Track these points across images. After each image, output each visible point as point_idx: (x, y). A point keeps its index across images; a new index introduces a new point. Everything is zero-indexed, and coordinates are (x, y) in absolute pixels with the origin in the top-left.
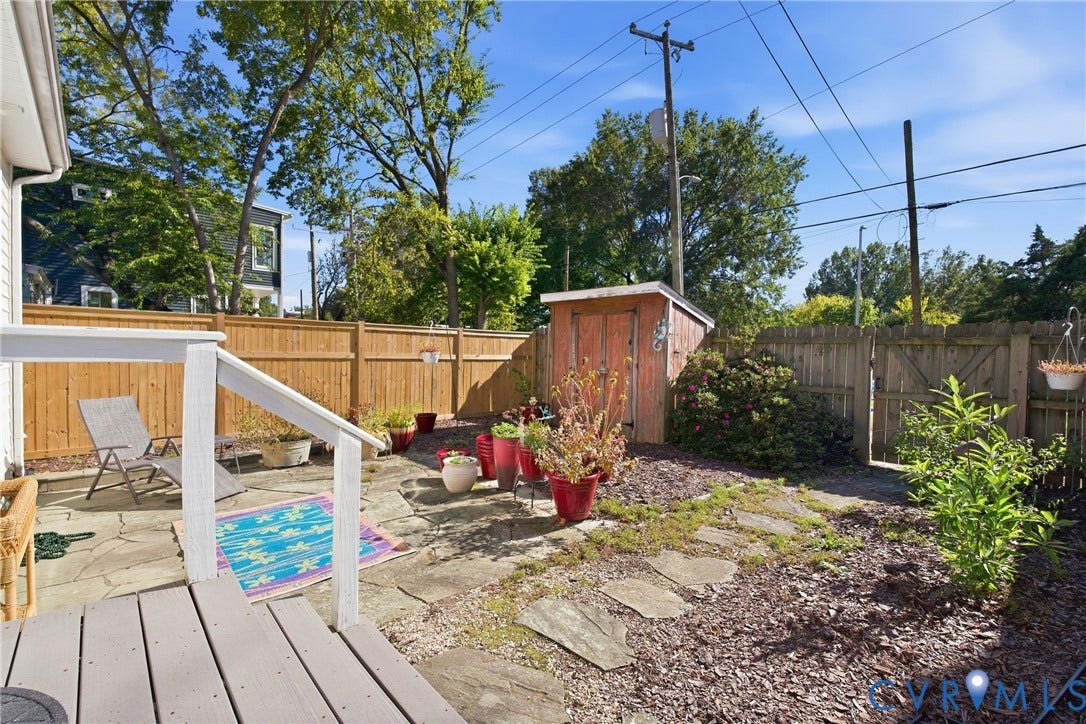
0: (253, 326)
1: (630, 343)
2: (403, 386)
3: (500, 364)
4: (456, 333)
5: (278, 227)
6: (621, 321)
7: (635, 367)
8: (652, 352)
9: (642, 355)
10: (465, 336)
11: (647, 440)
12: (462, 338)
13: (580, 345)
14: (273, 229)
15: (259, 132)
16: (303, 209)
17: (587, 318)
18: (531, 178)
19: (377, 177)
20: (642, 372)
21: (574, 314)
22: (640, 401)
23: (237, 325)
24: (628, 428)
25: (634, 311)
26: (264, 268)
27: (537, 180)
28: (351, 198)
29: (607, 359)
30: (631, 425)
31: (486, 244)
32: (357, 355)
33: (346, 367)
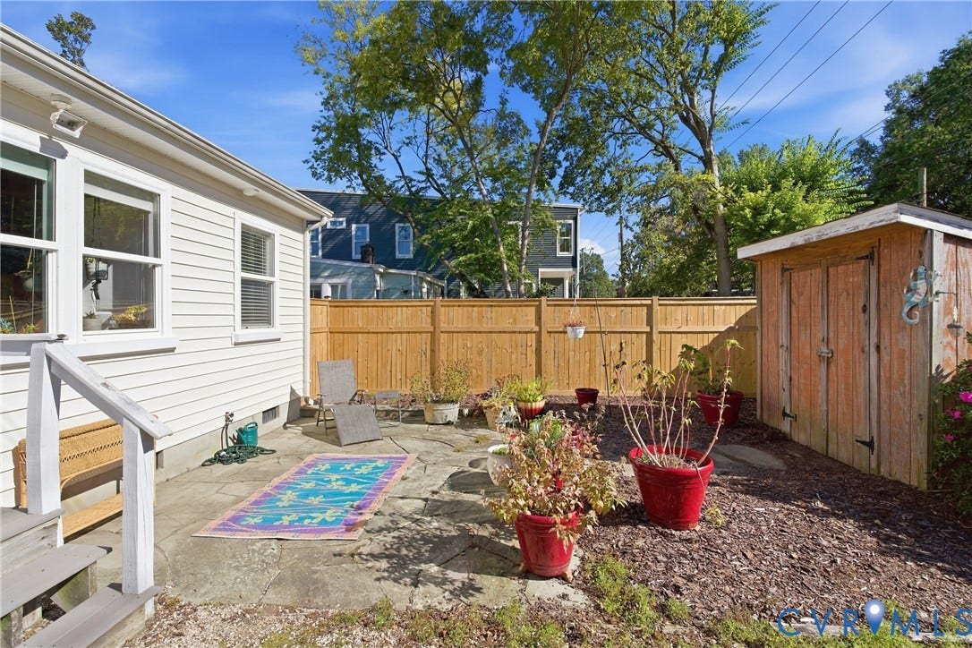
0: (459, 306)
1: (865, 309)
2: (587, 358)
3: (712, 337)
4: (649, 302)
5: (575, 219)
6: (849, 276)
7: (873, 349)
8: (902, 327)
9: (885, 330)
10: (660, 305)
11: (898, 477)
12: (656, 308)
13: (794, 314)
14: (571, 222)
15: (551, 148)
16: (584, 200)
17: (802, 273)
18: (888, 93)
19: (651, 154)
20: (886, 358)
21: (784, 270)
22: (885, 407)
23: (449, 306)
24: (865, 449)
25: (870, 257)
26: (565, 254)
27: (898, 93)
28: (627, 181)
29: (831, 335)
30: (870, 445)
31: (761, 196)
32: (540, 328)
33: (532, 338)
